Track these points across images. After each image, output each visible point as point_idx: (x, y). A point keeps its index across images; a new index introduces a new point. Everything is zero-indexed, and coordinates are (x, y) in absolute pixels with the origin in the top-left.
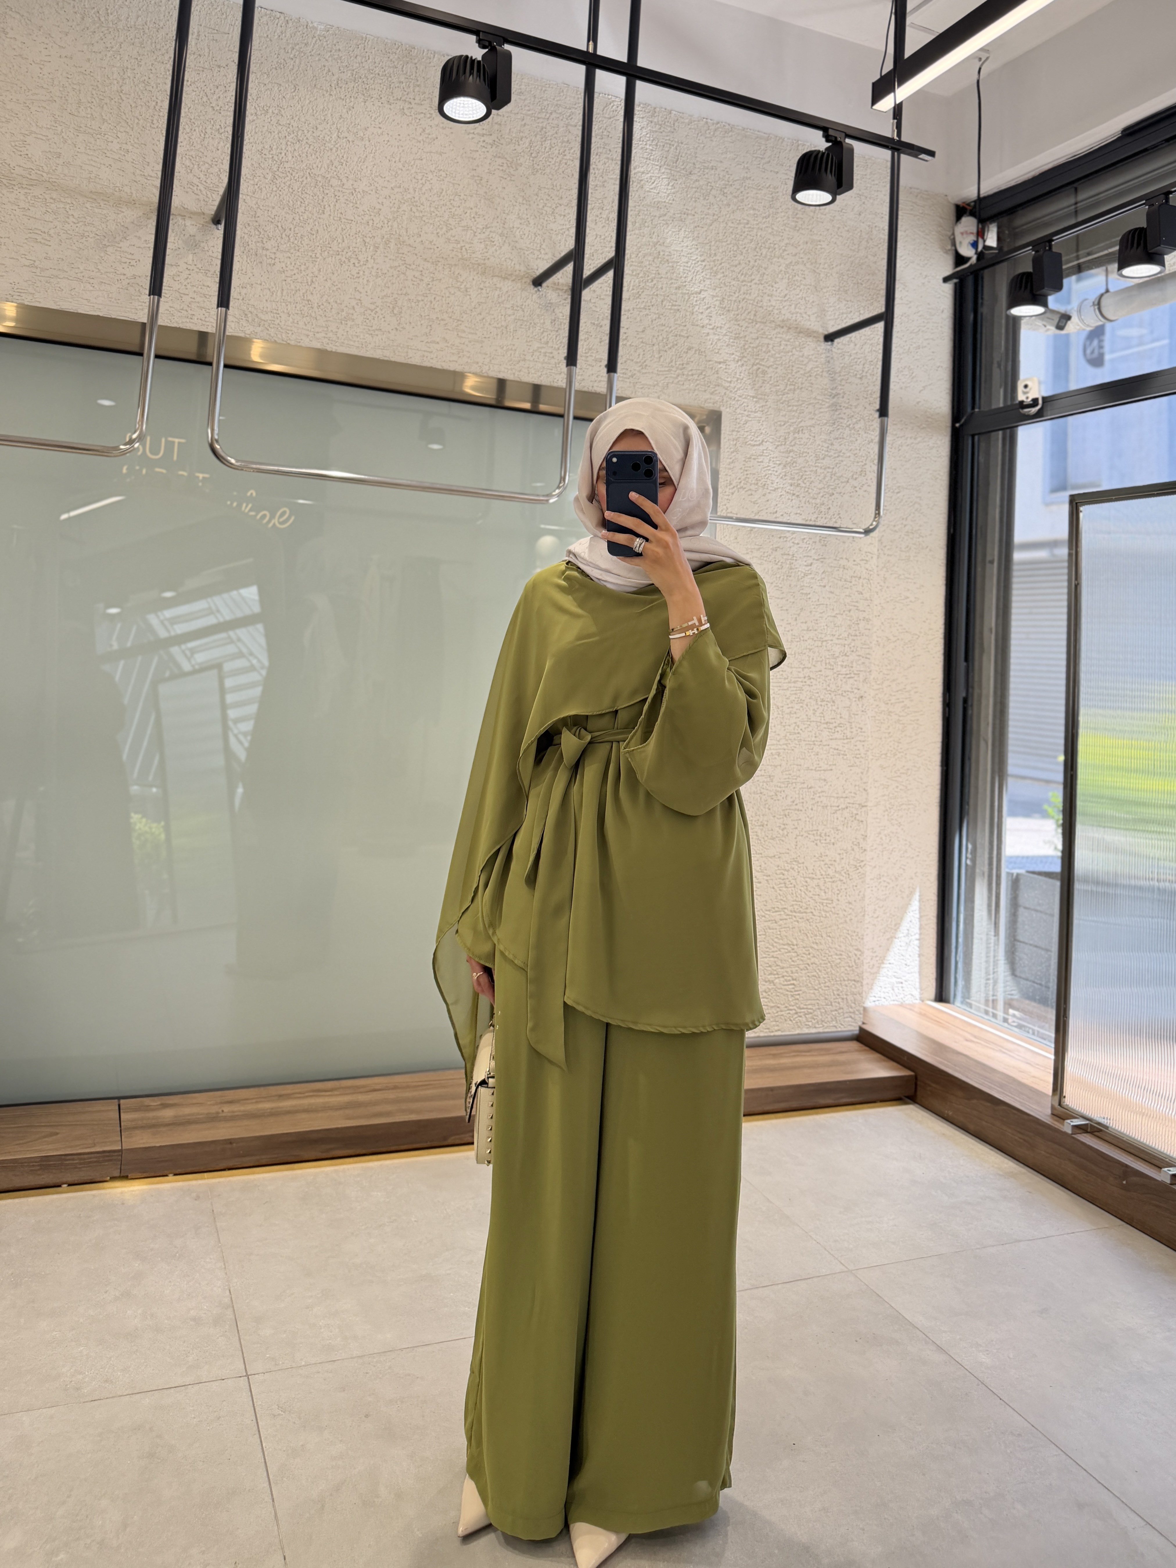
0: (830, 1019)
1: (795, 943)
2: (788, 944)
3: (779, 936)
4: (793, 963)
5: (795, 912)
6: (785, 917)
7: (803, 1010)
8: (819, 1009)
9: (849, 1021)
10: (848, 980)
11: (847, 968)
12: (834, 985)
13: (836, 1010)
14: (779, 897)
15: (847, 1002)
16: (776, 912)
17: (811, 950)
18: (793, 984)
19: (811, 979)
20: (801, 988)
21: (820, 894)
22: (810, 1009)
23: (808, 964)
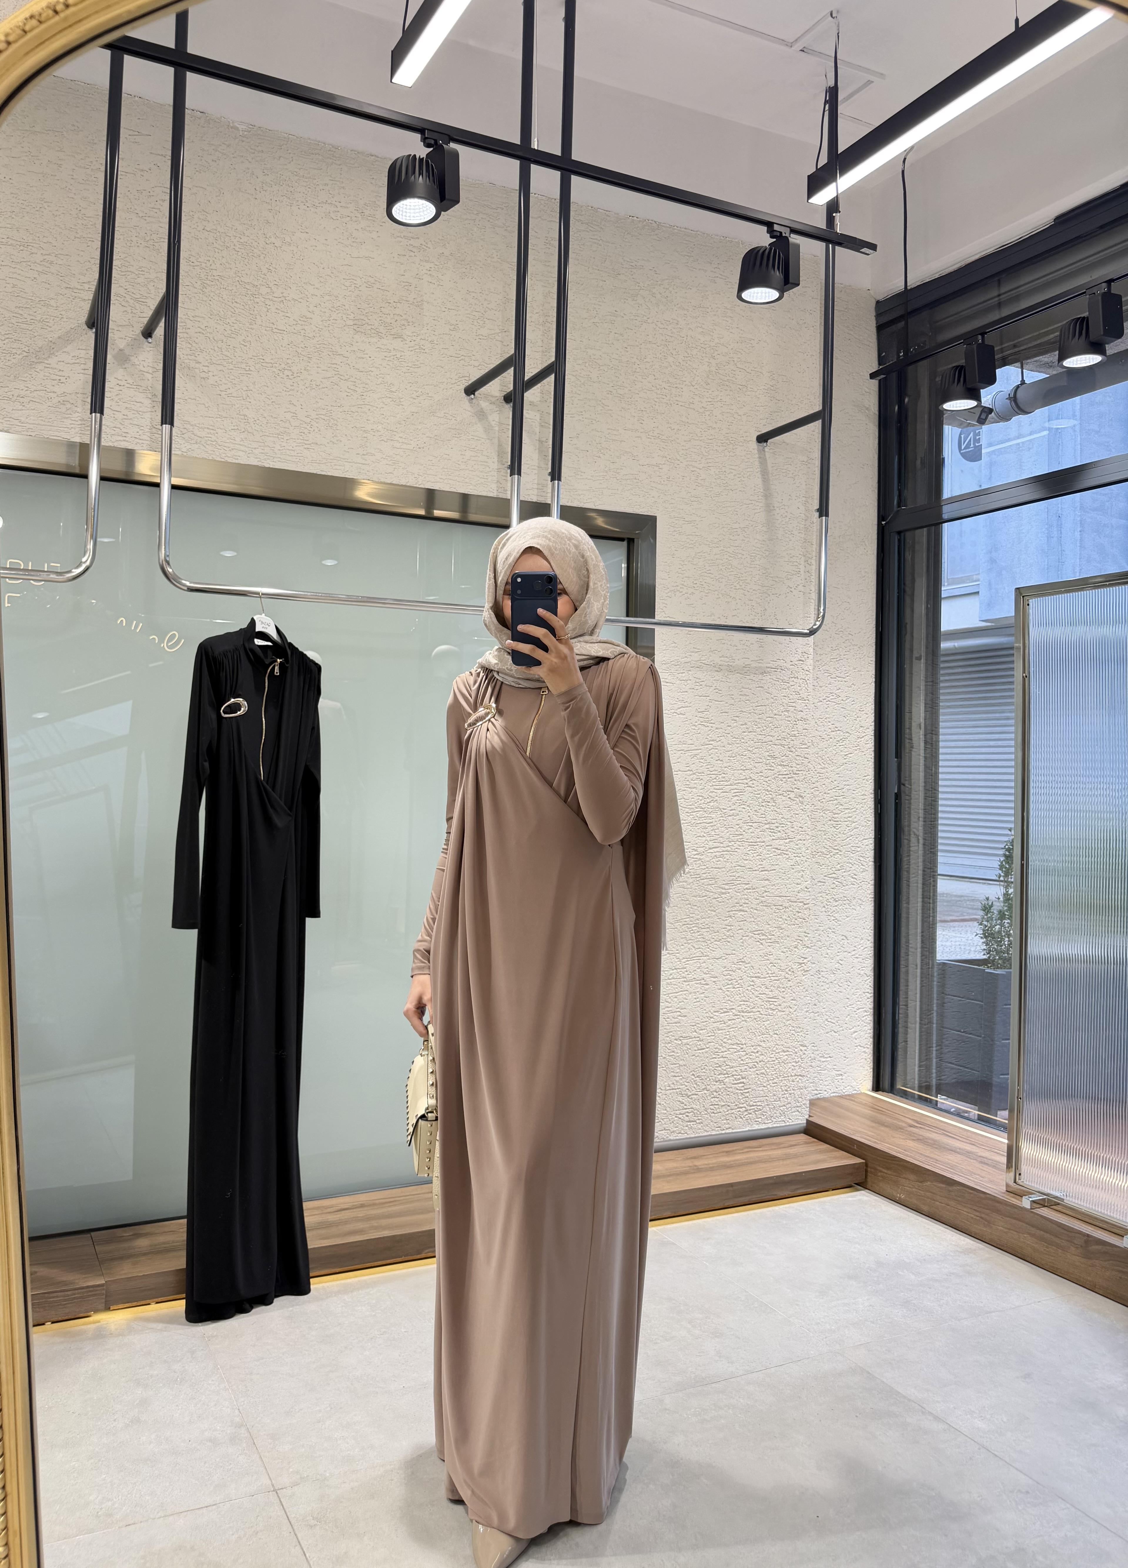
0: (778, 1115)
2: (737, 1044)
3: (727, 1036)
4: (742, 1062)
5: (743, 1012)
6: (734, 1017)
7: (753, 1107)
8: (768, 1105)
9: (796, 1115)
10: (796, 1075)
11: (793, 1064)
12: (782, 1081)
13: (784, 1106)
14: (727, 998)
15: (795, 1097)
16: (724, 1012)
17: (759, 1048)
18: (743, 1083)
19: (759, 1077)
20: (750, 1086)
21: (766, 993)
22: (759, 1106)
23: (757, 1062)
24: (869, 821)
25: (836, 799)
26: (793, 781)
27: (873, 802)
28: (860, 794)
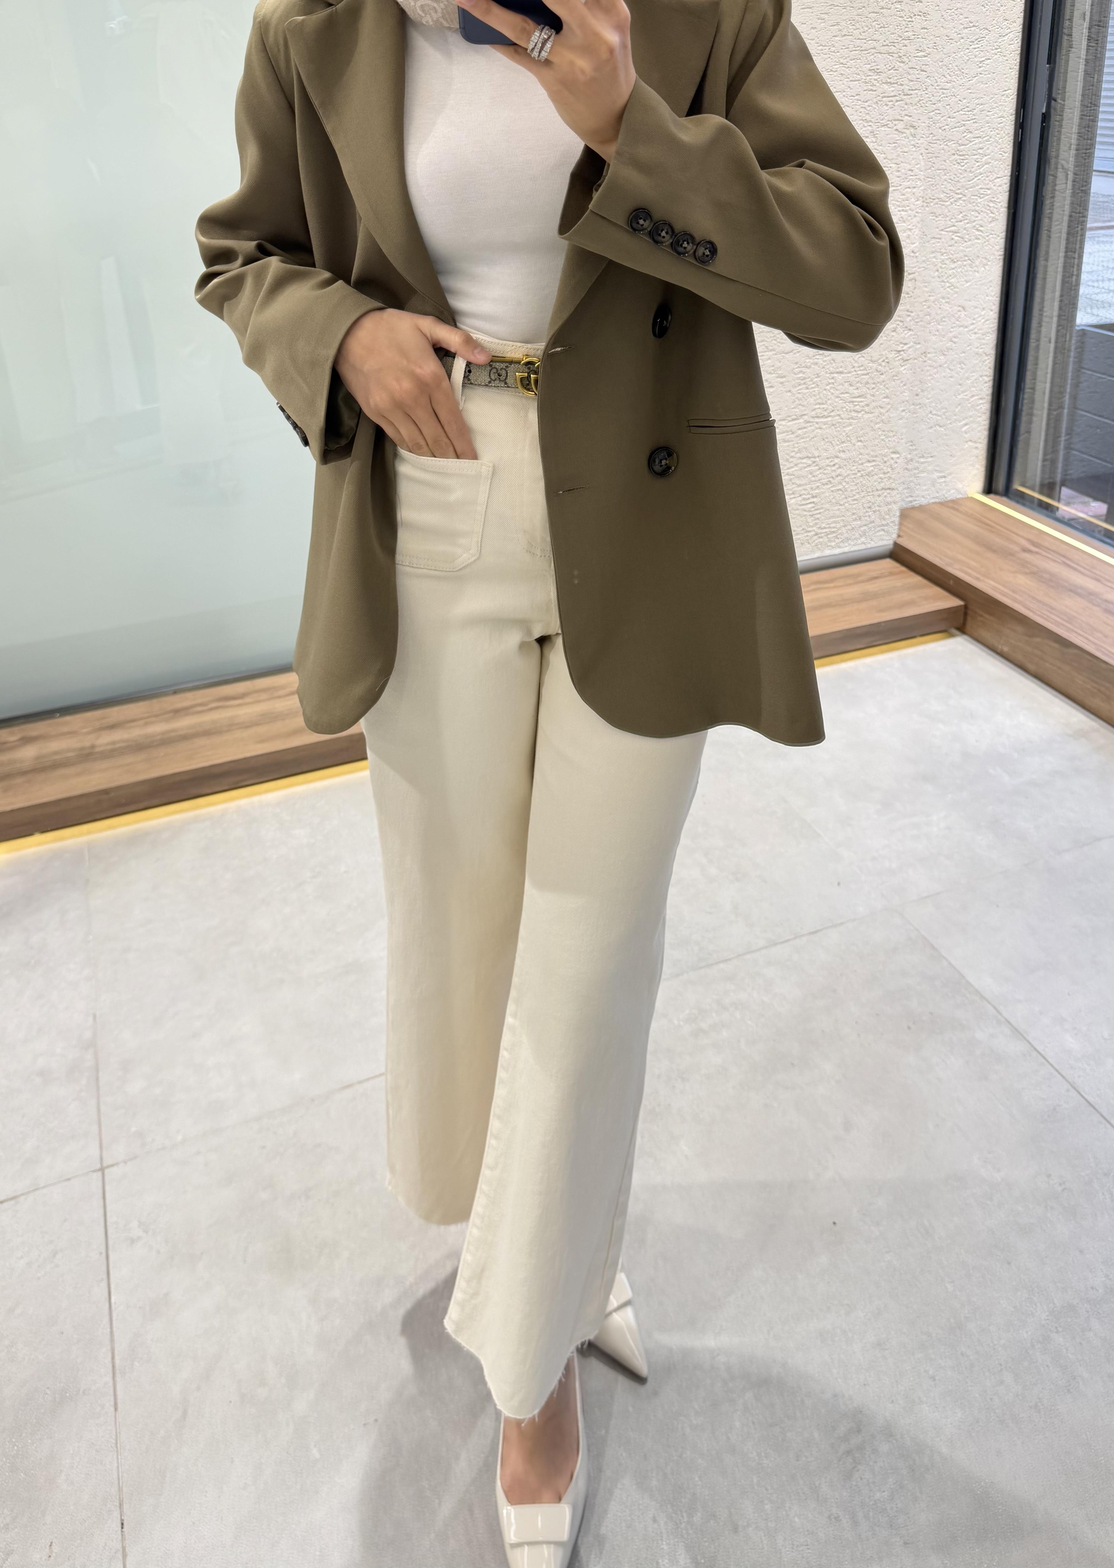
0: (857, 536)
1: (816, 454)
2: (808, 457)
3: (796, 450)
4: (813, 479)
5: (818, 417)
6: (805, 425)
7: (824, 531)
8: (844, 526)
9: (881, 535)
11: (881, 476)
12: (864, 497)
13: (866, 525)
14: (797, 402)
15: (881, 515)
16: (793, 420)
17: (836, 461)
18: (813, 502)
19: (835, 494)
20: (824, 506)
21: (850, 392)
22: (834, 527)
23: (833, 477)
24: (1005, 153)
25: (964, 125)
26: (903, 105)
27: (1013, 126)
28: (996, 115)
